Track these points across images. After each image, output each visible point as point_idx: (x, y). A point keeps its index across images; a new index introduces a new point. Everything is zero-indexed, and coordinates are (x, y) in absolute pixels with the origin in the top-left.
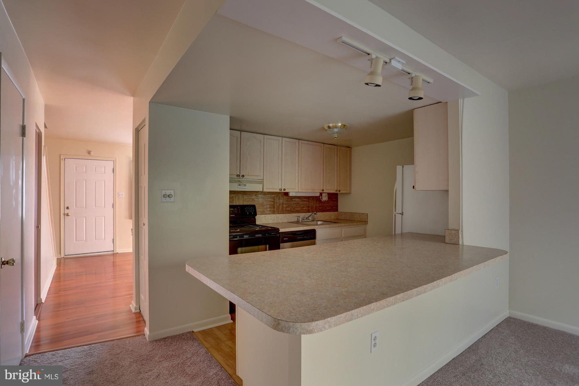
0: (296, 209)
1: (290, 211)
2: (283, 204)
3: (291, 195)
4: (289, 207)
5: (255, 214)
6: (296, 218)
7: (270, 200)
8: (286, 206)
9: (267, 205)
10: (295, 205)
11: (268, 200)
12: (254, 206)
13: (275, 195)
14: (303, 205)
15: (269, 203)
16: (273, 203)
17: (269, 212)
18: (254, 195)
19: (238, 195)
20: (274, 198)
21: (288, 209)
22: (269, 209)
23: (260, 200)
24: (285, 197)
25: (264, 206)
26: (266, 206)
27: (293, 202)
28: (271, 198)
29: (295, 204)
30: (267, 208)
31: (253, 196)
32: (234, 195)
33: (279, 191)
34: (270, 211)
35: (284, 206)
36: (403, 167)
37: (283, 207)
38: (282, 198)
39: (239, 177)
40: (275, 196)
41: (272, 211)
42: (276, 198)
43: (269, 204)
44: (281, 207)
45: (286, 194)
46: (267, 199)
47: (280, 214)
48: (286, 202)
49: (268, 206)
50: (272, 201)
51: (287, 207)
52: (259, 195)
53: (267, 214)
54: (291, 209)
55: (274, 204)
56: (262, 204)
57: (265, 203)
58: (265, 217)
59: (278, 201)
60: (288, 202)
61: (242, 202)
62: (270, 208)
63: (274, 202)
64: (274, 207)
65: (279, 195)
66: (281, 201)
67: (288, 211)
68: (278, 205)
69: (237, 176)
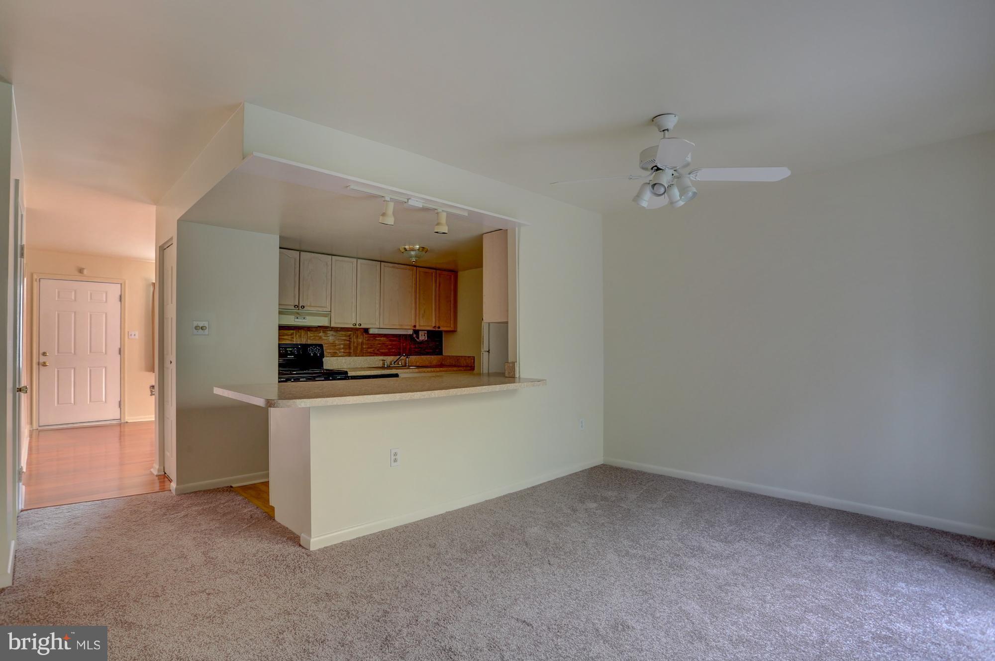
0: (381, 351)
1: (372, 353)
2: (362, 343)
3: (371, 332)
4: (371, 348)
5: (322, 356)
6: (381, 362)
7: (344, 338)
8: (367, 346)
9: (340, 345)
10: (379, 346)
11: (342, 338)
12: (321, 346)
13: (350, 333)
14: (390, 345)
15: (342, 343)
16: (348, 342)
17: (343, 354)
18: (322, 332)
19: (300, 331)
20: (349, 336)
21: (369, 350)
22: (343, 351)
23: (330, 338)
24: (366, 336)
25: (335, 346)
26: (339, 347)
27: (377, 342)
28: (345, 336)
29: (380, 344)
30: (340, 349)
31: (320, 332)
32: (294, 331)
33: (352, 326)
34: (344, 352)
35: (364, 346)
37: (362, 347)
38: (362, 337)
39: (298, 309)
40: (351, 334)
41: (347, 353)
42: (353, 336)
43: (342, 344)
44: (359, 347)
45: (366, 331)
46: (340, 337)
47: (359, 356)
48: (366, 342)
49: (342, 346)
50: (347, 340)
51: (368, 348)
52: (329, 332)
53: (339, 356)
54: (373, 351)
55: (349, 344)
56: (332, 343)
57: (337, 342)
58: (337, 360)
59: (355, 340)
60: (370, 342)
61: (305, 341)
62: (343, 348)
63: (349, 341)
64: (350, 348)
65: (357, 332)
66: (360, 340)
67: (371, 353)
68: (355, 344)
69: (295, 307)
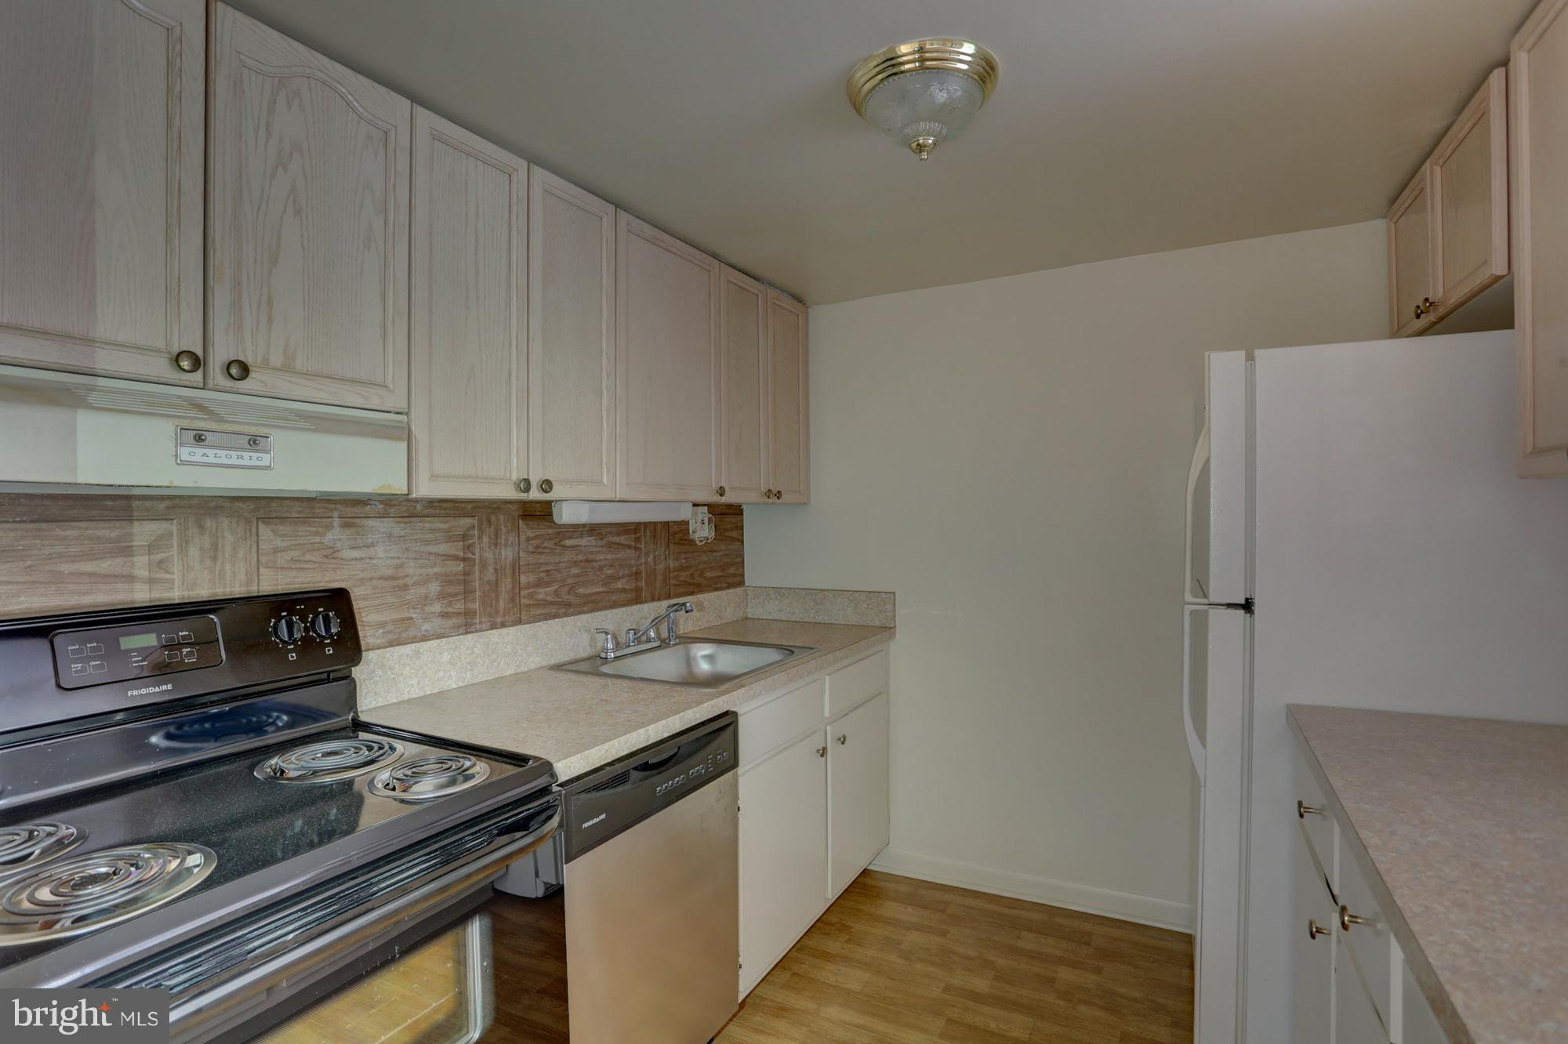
0: (582, 591)
1: (552, 603)
2: (515, 566)
3: (566, 515)
4: (548, 584)
5: (350, 646)
6: (586, 636)
7: (443, 548)
8: (532, 578)
9: (426, 581)
10: (575, 571)
11: (433, 549)
12: (338, 600)
13: (467, 521)
14: (612, 566)
15: (436, 570)
16: (460, 567)
17: (439, 621)
18: (336, 522)
19: (209, 523)
20: (465, 537)
21: (543, 593)
22: (437, 607)
23: (380, 552)
24: (527, 531)
25: (405, 588)
26: (421, 591)
27: (567, 557)
28: (450, 539)
29: (575, 563)
30: (426, 600)
31: (329, 527)
32: (173, 527)
33: (511, 494)
34: (444, 615)
35: (524, 579)
36: (1250, 358)
37: (516, 586)
38: (512, 537)
39: (198, 376)
40: (472, 527)
41: (458, 614)
42: (480, 538)
43: (437, 576)
44: (506, 584)
45: (538, 513)
46: (428, 542)
47: (503, 625)
48: (531, 559)
49: (434, 588)
50: (456, 558)
51: (539, 584)
52: (371, 523)
53: (425, 638)
54: (556, 593)
55: (466, 574)
56: (392, 578)
57: (412, 569)
58: (417, 654)
59: (489, 555)
60: (543, 559)
61: (242, 576)
62: (441, 596)
63: (464, 560)
64: (468, 593)
65: (493, 518)
66: (507, 554)
67: (546, 603)
68: (490, 575)
69: (176, 359)
